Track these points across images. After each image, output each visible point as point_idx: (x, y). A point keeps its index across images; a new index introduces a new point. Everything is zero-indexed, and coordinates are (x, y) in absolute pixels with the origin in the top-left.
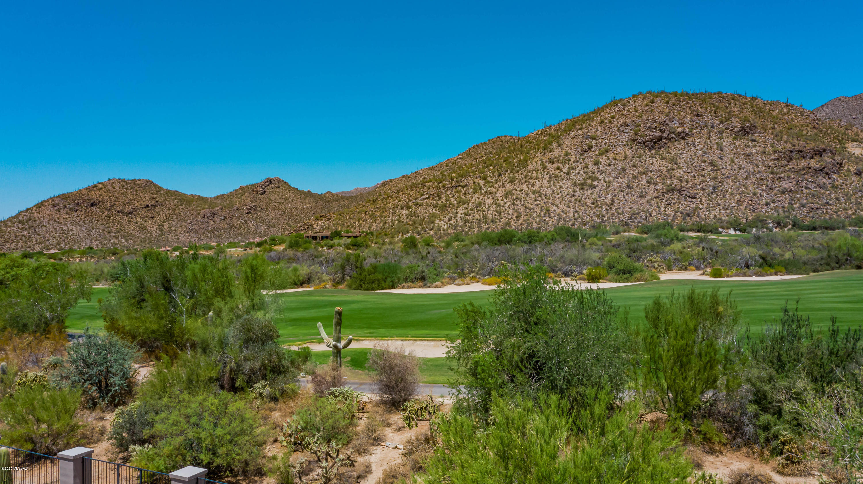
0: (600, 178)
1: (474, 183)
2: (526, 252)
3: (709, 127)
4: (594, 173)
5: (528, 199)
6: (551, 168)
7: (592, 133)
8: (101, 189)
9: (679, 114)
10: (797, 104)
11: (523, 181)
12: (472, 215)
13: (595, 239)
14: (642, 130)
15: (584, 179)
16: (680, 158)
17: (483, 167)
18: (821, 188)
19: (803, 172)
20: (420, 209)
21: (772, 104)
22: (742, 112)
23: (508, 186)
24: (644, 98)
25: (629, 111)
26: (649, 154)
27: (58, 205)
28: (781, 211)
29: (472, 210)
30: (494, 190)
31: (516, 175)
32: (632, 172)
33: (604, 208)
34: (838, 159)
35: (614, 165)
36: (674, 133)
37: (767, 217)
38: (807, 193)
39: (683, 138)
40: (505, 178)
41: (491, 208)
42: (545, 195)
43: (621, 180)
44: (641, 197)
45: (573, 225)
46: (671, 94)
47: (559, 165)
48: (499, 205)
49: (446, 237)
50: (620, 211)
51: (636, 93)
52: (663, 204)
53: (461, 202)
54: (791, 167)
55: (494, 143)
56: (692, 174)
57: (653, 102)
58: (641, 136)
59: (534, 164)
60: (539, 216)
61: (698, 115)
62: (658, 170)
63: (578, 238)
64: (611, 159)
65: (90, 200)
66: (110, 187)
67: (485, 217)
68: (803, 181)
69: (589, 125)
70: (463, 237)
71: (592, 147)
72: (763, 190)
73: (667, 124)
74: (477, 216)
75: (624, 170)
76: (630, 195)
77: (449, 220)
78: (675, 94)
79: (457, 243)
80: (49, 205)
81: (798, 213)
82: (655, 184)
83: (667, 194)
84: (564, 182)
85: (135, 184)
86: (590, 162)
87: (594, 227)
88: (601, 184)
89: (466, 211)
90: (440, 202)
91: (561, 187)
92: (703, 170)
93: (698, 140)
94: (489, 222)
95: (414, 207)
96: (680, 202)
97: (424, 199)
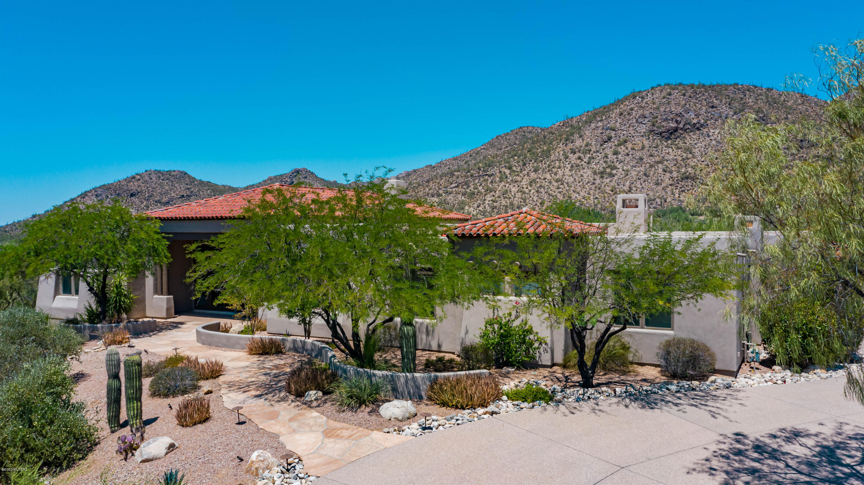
0: (619, 167)
1: (500, 172)
3: (723, 118)
4: (613, 162)
5: (551, 187)
6: (573, 158)
7: (611, 124)
8: (139, 180)
9: (695, 106)
10: (811, 95)
11: (547, 170)
12: (499, 202)
14: (659, 121)
15: (603, 168)
16: (695, 148)
17: (508, 158)
20: (450, 197)
21: (787, 94)
22: (756, 103)
23: (533, 175)
24: (662, 91)
25: (647, 103)
26: (666, 144)
27: (101, 195)
29: (499, 197)
30: (519, 179)
31: (540, 164)
32: (649, 161)
35: (632, 155)
36: (689, 124)
39: (698, 129)
40: (530, 167)
41: (517, 196)
42: (567, 183)
43: (638, 169)
44: (657, 184)
46: (688, 86)
47: (580, 155)
48: (524, 193)
51: (655, 85)
52: (677, 191)
53: (489, 190)
55: (516, 133)
56: (706, 163)
57: (670, 94)
58: (658, 127)
59: (557, 154)
61: (713, 107)
62: (673, 160)
64: (629, 149)
65: (130, 190)
66: (147, 178)
67: (512, 204)
69: (609, 117)
71: (611, 138)
73: (683, 116)
74: (504, 203)
75: (641, 159)
76: (646, 183)
77: (478, 207)
78: (692, 86)
80: (92, 195)
82: (671, 172)
83: (682, 181)
84: (585, 170)
85: (170, 175)
86: (609, 152)
88: (619, 173)
89: (493, 198)
90: (468, 190)
91: (582, 176)
93: (712, 131)
94: (515, 208)
95: (444, 195)
96: (693, 189)
97: (453, 187)
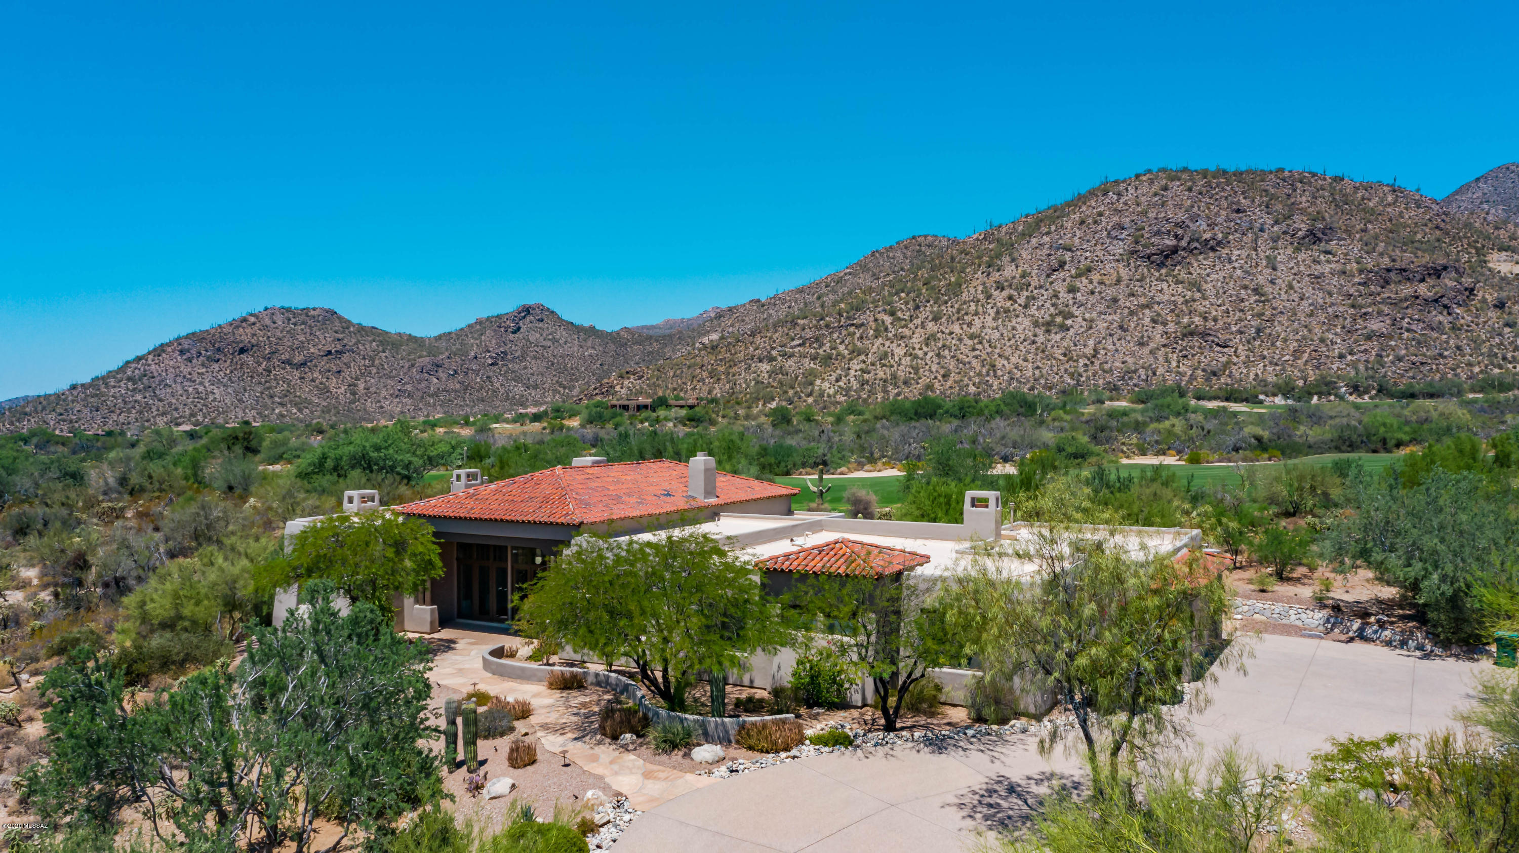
0: (1077, 313)
1: (876, 320)
2: (955, 430)
3: (1256, 230)
4: (1067, 306)
5: (962, 347)
6: (999, 297)
7: (1066, 240)
8: (254, 324)
9: (1209, 208)
10: (1411, 188)
11: (954, 318)
12: (873, 373)
13: (1061, 411)
14: (1146, 235)
15: (1051, 315)
16: (1206, 282)
17: (890, 295)
18: (1433, 329)
19: (1406, 305)
20: (791, 362)
21: (1368, 187)
22: (1313, 204)
23: (931, 327)
24: (1151, 182)
25: (1126, 204)
26: (1157, 274)
27: (188, 351)
28: (1361, 367)
29: (873, 364)
30: (907, 332)
31: (943, 308)
32: (1128, 304)
33: (1082, 362)
34: (1468, 281)
35: (1100, 293)
36: (1197, 241)
37: (1338, 377)
38: (1408, 339)
39: (1213, 249)
40: (925, 313)
41: (903, 362)
42: (989, 341)
43: (1109, 318)
44: (1141, 344)
45: (1032, 389)
46: (1198, 174)
47: (1012, 292)
48: (916, 357)
49: (832, 408)
50: (1106, 367)
51: (1139, 173)
52: (1175, 356)
53: (856, 352)
54: (1386, 295)
55: (906, 248)
56: (1224, 308)
57: (1165, 189)
58: (1144, 246)
59: (972, 290)
60: (979, 374)
61: (1238, 211)
62: (1169, 302)
63: (1035, 411)
64: (1095, 284)
65: (238, 343)
66: (267, 321)
67: (894, 376)
68: (1403, 318)
69: (1062, 226)
70: (861, 408)
71: (1065, 263)
72: (1336, 334)
73: (1188, 226)
74: (881, 374)
75: (1115, 300)
76: (1123, 341)
77: (837, 380)
78: (1205, 173)
79: (852, 417)
80: (173, 351)
81: (1389, 371)
82: (1165, 324)
83: (1183, 340)
84: (1019, 319)
85: (307, 316)
86: (1061, 287)
87: (1064, 392)
88: (1077, 324)
89: (863, 366)
90: (821, 351)
91: (1014, 328)
92: (1242, 301)
93: (1236, 252)
94: (900, 383)
95: (780, 358)
96: (1202, 354)
97: (796, 346)
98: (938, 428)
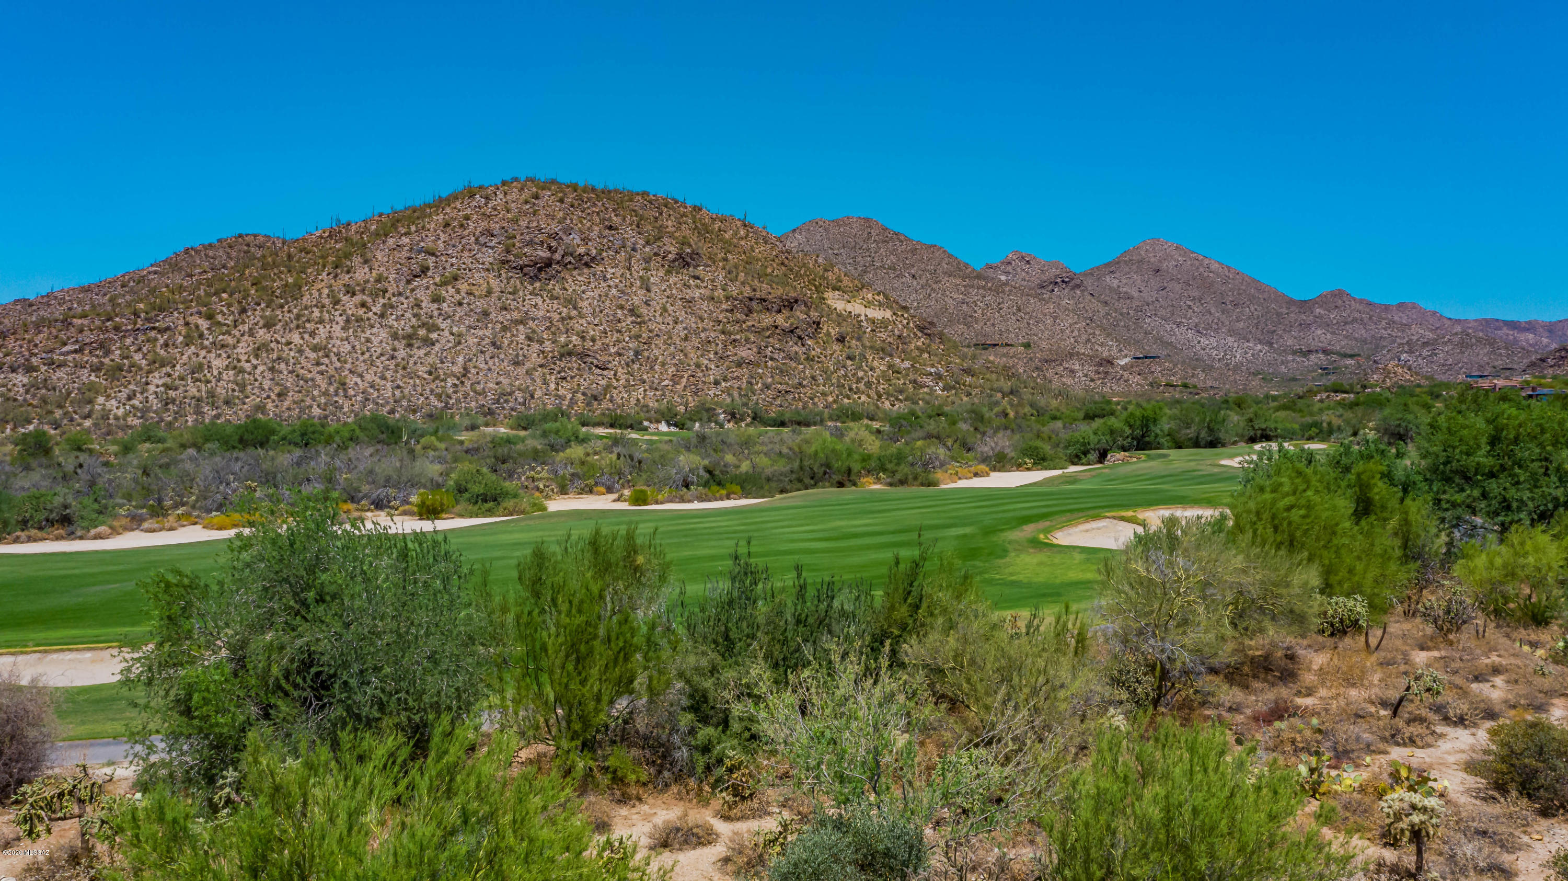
0: (443, 326)
1: (187, 324)
2: (298, 464)
3: (629, 249)
4: (431, 317)
5: (302, 360)
6: (350, 304)
7: (428, 243)
9: (581, 222)
10: (759, 225)
11: (292, 326)
12: (182, 389)
13: (433, 438)
14: (518, 245)
15: (412, 327)
16: (581, 299)
17: (208, 294)
18: (791, 359)
19: (768, 333)
20: (59, 374)
21: (723, 220)
22: (679, 229)
23: (262, 334)
24: (522, 189)
25: (495, 209)
26: (531, 288)
28: (736, 394)
29: (181, 379)
30: (230, 340)
31: (278, 312)
32: (501, 319)
33: (450, 381)
34: (814, 315)
35: (469, 304)
36: (571, 255)
37: (716, 403)
38: (772, 368)
39: (587, 265)
40: (255, 317)
41: (225, 376)
42: (337, 354)
43: (481, 333)
44: (517, 363)
45: (392, 412)
46: (568, 186)
47: (365, 297)
48: (242, 371)
49: (120, 434)
50: (479, 388)
51: (508, 178)
52: (553, 377)
53: (157, 363)
54: (750, 323)
55: (230, 247)
56: (601, 328)
57: (536, 197)
58: (516, 256)
59: (316, 294)
60: (326, 393)
61: (610, 228)
62: (545, 318)
63: (400, 437)
64: (463, 294)
67: (212, 394)
68: (766, 347)
69: (423, 227)
70: (161, 434)
71: (428, 269)
72: (710, 360)
73: (561, 239)
74: (193, 391)
75: (486, 314)
76: (496, 360)
77: (129, 398)
78: (575, 188)
79: (147, 445)
81: (760, 399)
82: (541, 342)
83: (561, 360)
84: (375, 330)
86: (424, 297)
87: (430, 416)
88: (444, 339)
89: (168, 380)
90: (106, 361)
91: (368, 340)
92: (619, 321)
93: (611, 270)
94: (220, 403)
95: (43, 368)
96: (581, 376)
97: (68, 353)
98: (273, 459)
